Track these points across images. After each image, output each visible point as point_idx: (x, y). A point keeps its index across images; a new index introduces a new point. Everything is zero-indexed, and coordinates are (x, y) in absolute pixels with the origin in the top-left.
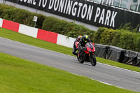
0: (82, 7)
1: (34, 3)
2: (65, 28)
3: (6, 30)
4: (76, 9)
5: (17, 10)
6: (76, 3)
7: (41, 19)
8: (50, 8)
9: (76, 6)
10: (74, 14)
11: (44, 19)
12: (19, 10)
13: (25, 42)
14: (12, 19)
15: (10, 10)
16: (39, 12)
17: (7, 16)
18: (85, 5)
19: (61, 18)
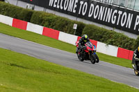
0: (121, 15)
1: (74, 11)
2: (104, 36)
3: (46, 38)
4: (115, 17)
5: (58, 18)
6: (116, 11)
7: (81, 27)
8: (90, 16)
9: (115, 14)
10: (113, 22)
11: (83, 27)
12: (59, 17)
13: (64, 49)
14: (52, 27)
15: (50, 18)
16: (79, 20)
17: (47, 23)
18: (125, 14)
19: (101, 26)
